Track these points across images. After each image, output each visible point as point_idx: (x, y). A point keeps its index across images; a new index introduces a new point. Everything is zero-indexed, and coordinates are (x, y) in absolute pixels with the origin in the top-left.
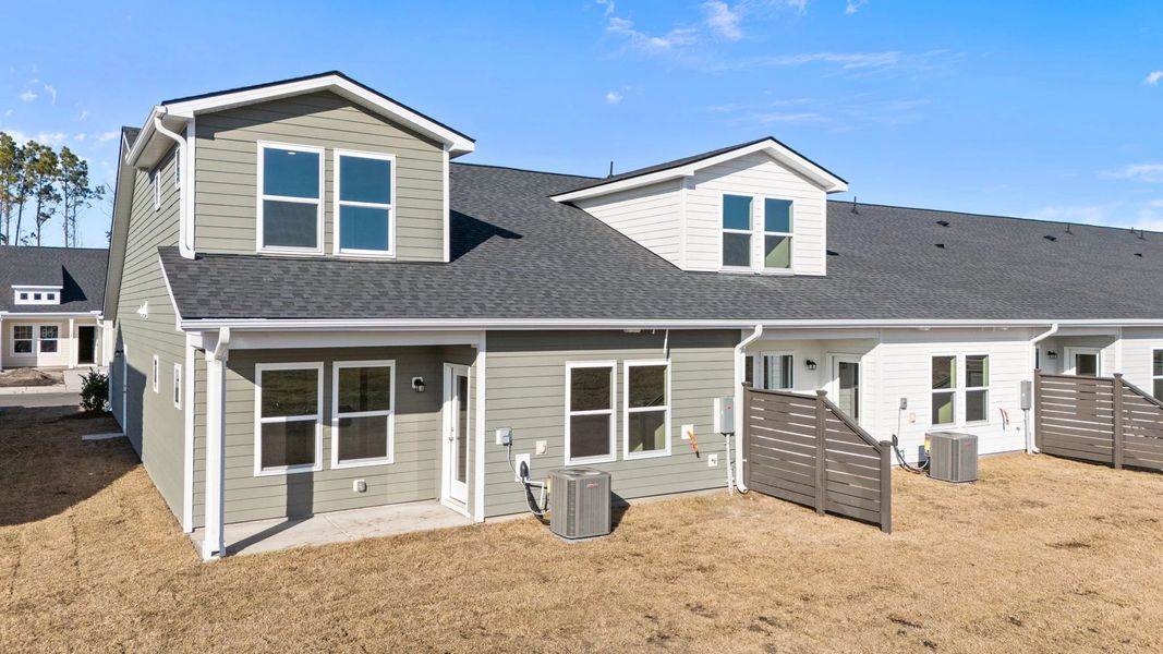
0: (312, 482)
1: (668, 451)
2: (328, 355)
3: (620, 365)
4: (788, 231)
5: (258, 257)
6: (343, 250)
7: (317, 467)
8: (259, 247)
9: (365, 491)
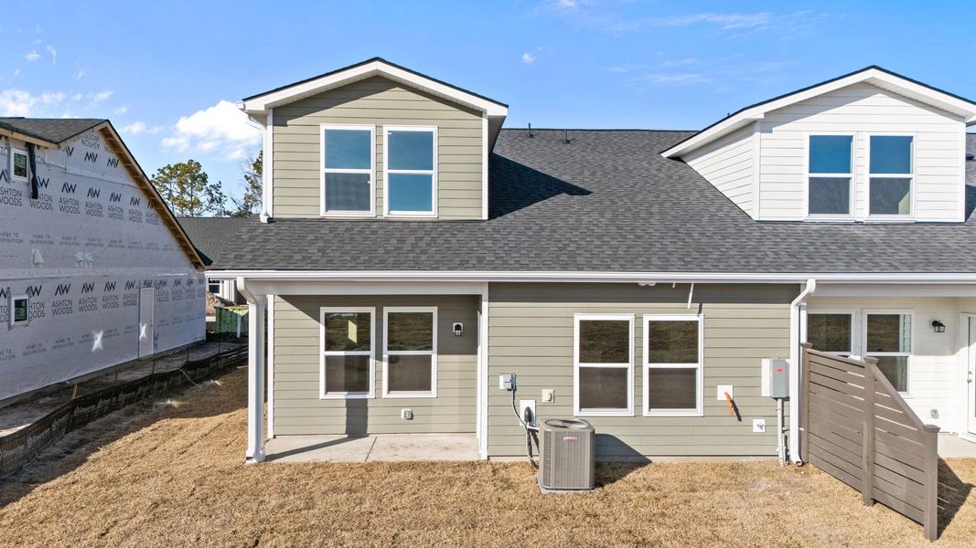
0: (367, 408)
1: (699, 411)
2: (379, 301)
3: (639, 319)
4: (909, 172)
5: (322, 220)
6: (392, 212)
7: (370, 395)
8: (323, 212)
9: (412, 419)
